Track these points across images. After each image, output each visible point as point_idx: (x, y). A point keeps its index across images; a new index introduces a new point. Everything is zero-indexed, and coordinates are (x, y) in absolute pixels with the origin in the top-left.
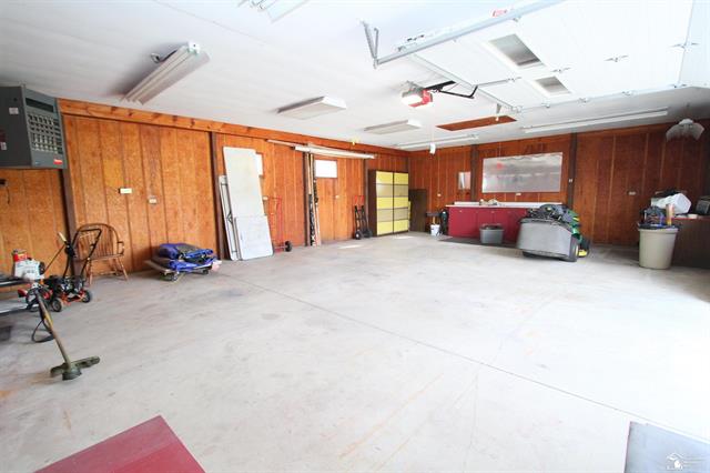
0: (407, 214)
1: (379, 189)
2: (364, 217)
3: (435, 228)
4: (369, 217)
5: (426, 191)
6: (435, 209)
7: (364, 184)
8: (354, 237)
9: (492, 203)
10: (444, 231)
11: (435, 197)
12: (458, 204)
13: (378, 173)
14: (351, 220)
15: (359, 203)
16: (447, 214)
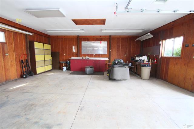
0: (51, 62)
1: (36, 51)
2: (28, 66)
3: (65, 68)
4: (31, 65)
5: (59, 52)
6: (63, 60)
7: (27, 48)
8: (22, 77)
9: (87, 58)
10: (68, 69)
11: (63, 55)
12: (73, 58)
13: (35, 43)
14: (19, 67)
15: (24, 58)
16: (70, 62)
